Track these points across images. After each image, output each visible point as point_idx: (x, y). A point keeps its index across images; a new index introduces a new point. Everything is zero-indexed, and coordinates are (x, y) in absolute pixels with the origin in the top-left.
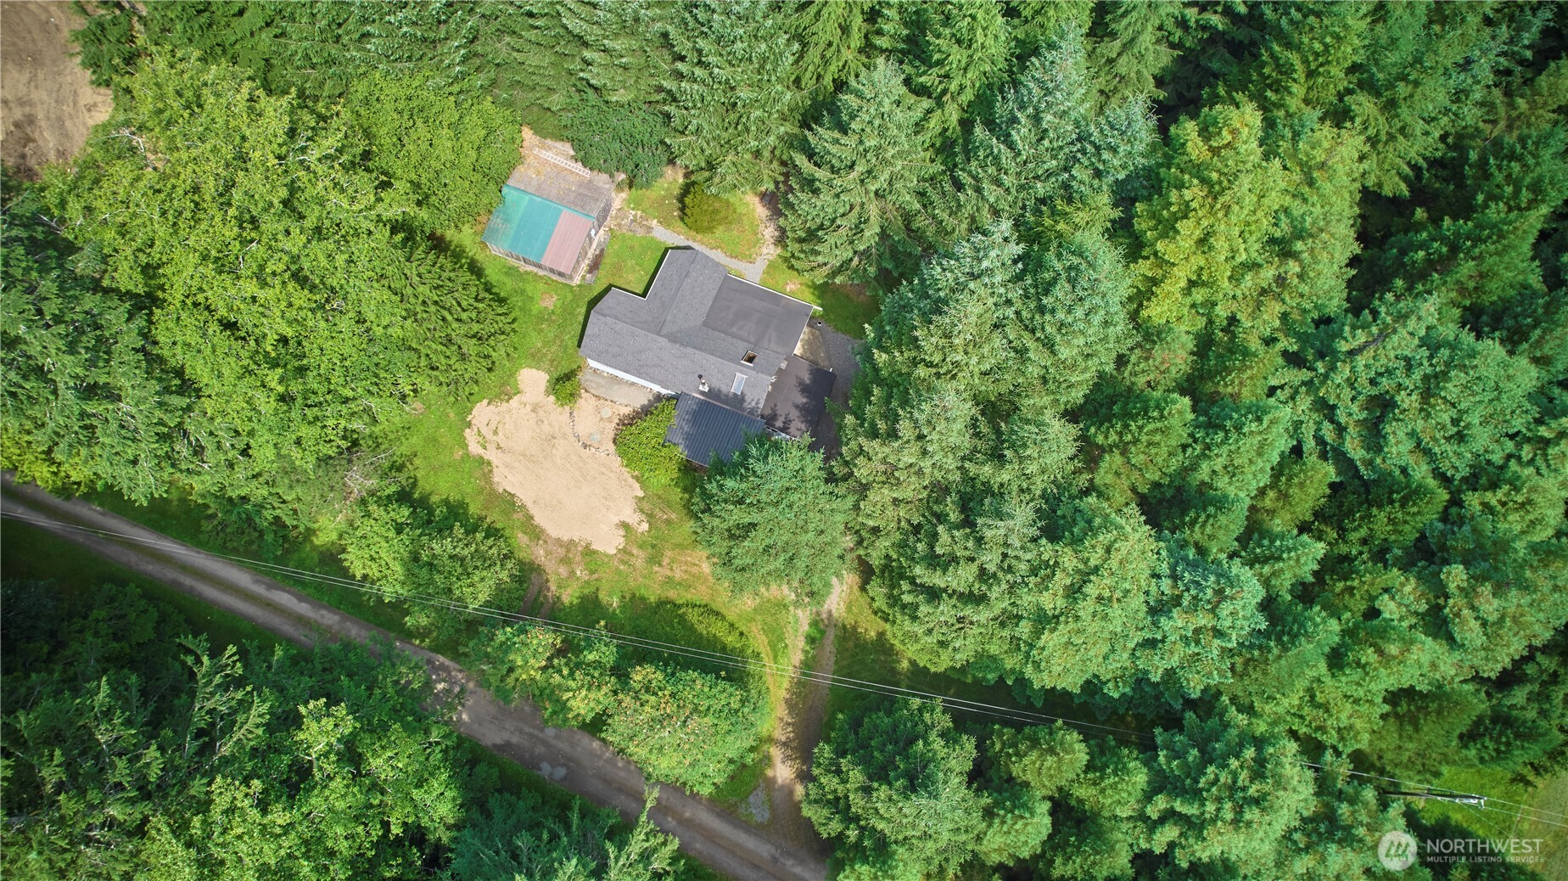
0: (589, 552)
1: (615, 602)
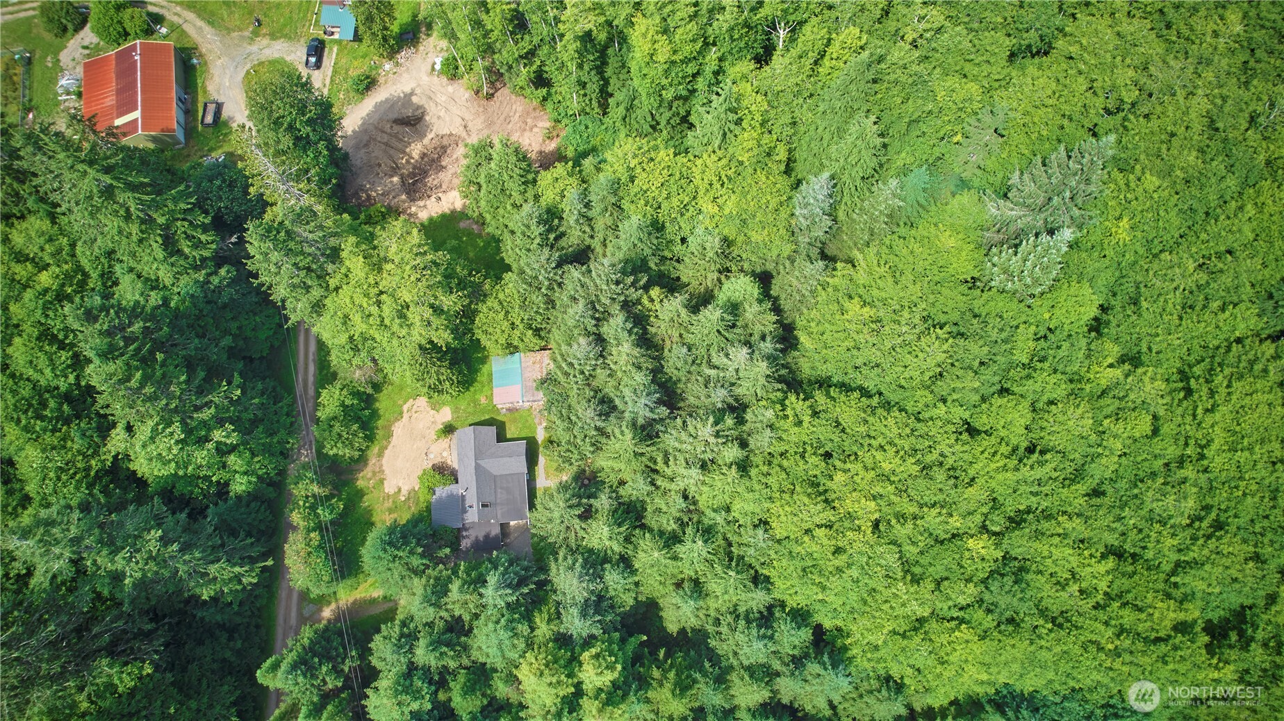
1: (366, 504)
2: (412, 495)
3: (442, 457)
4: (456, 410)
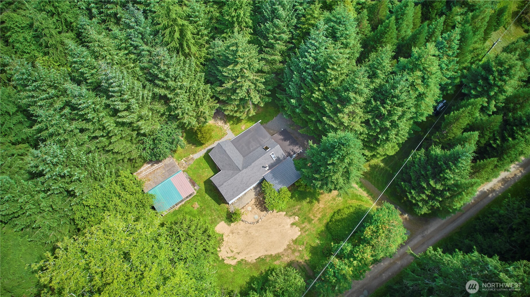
0: (295, 242)
1: (317, 241)
2: (290, 213)
3: (253, 209)
4: (214, 222)
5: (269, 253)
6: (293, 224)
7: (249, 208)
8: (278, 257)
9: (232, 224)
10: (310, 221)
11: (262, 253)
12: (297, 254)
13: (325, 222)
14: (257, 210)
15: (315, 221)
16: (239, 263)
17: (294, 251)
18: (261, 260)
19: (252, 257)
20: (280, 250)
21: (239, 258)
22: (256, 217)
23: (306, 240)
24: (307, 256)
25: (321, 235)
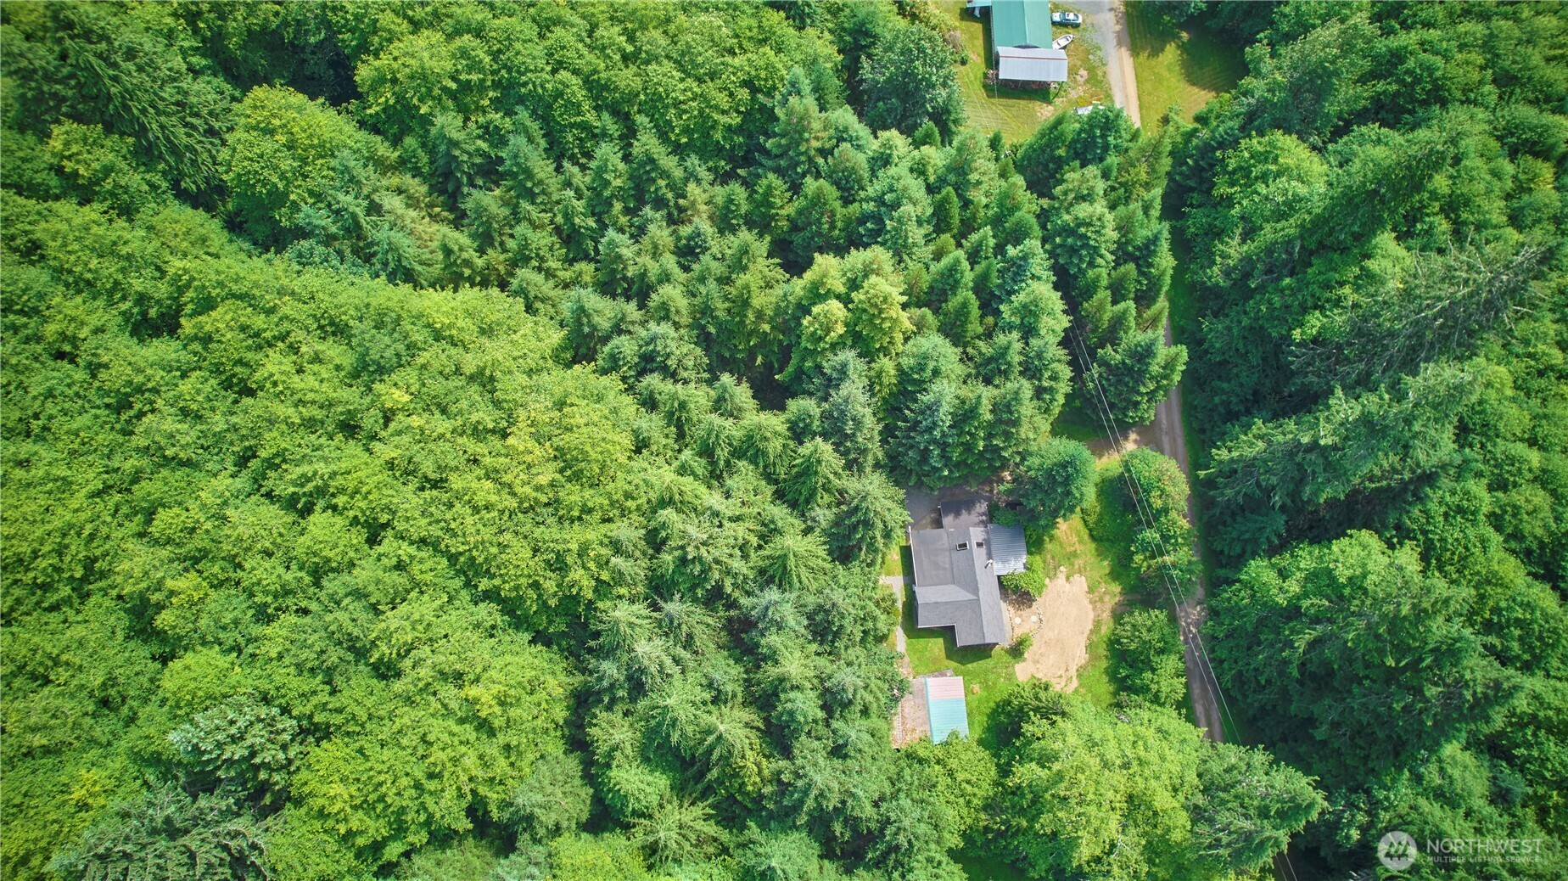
0: (1091, 590)
1: (1106, 563)
2: (1052, 573)
3: (1021, 615)
4: (1010, 677)
5: (1087, 632)
6: (1068, 579)
7: (1018, 620)
8: (1097, 624)
9: (1026, 655)
10: (1074, 554)
11: (1083, 642)
12: (1107, 598)
13: (1086, 537)
14: (1026, 612)
15: (1079, 548)
16: (1079, 676)
17: (1101, 600)
18: (1090, 647)
19: (1080, 656)
20: (1091, 615)
21: (1073, 673)
22: (1034, 618)
23: (1096, 575)
24: (1116, 588)
25: (1100, 554)
